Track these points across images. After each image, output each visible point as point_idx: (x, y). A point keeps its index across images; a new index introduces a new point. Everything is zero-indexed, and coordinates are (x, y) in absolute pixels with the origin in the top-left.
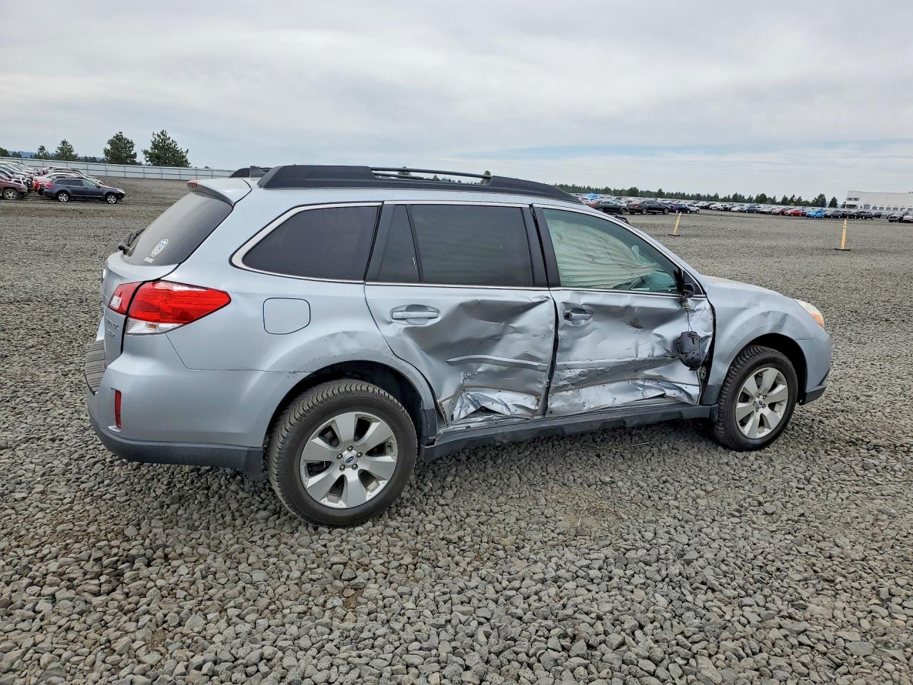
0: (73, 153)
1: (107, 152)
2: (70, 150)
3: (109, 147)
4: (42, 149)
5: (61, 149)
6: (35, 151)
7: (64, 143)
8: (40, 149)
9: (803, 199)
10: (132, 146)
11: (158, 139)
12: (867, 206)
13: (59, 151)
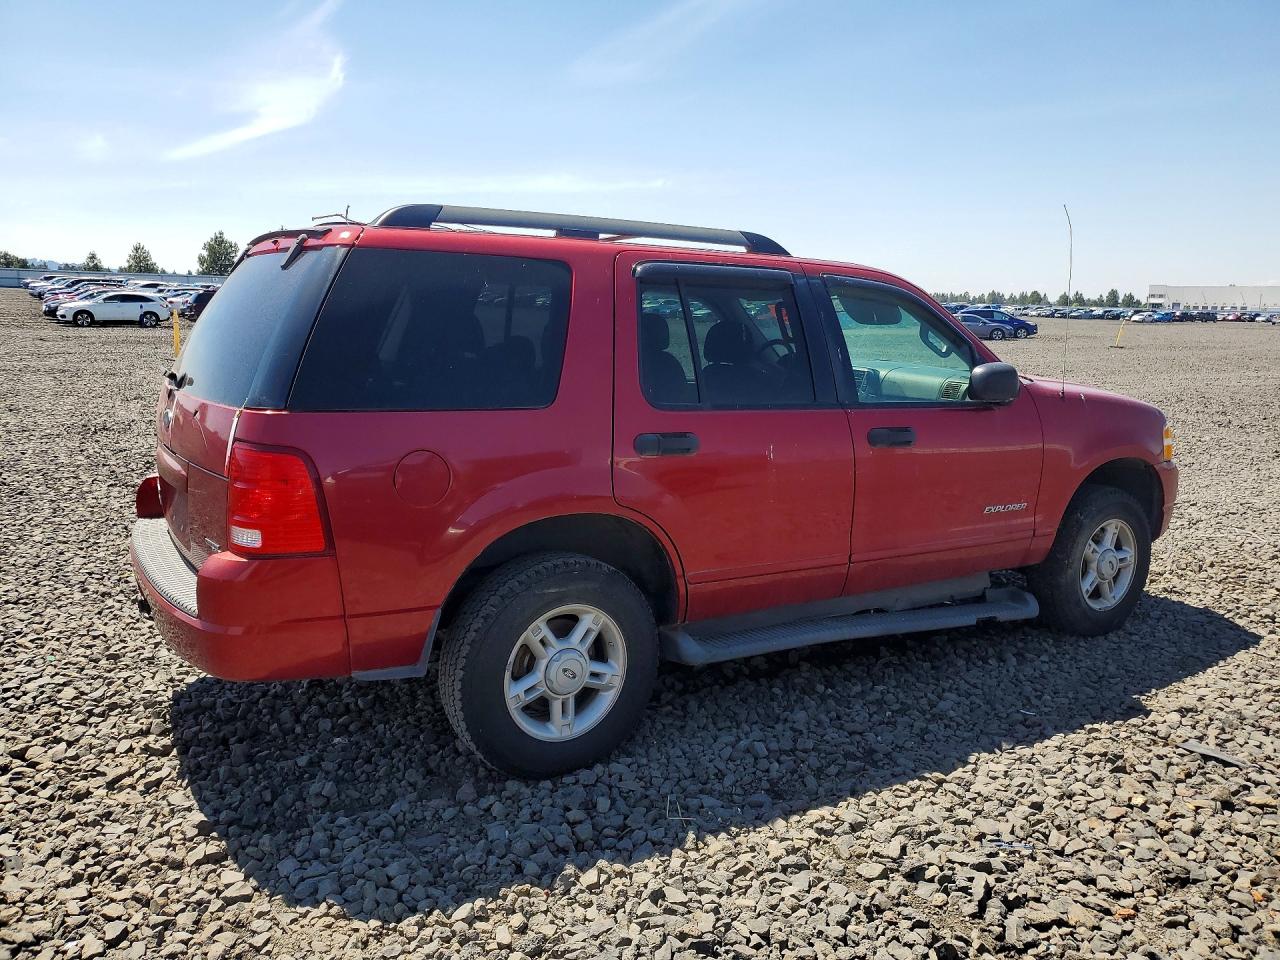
0: (150, 263)
1: (202, 261)
2: (146, 259)
4: (93, 257)
5: (135, 257)
8: (91, 258)
9: (1086, 298)
10: (235, 251)
12: (1176, 305)
13: (132, 261)
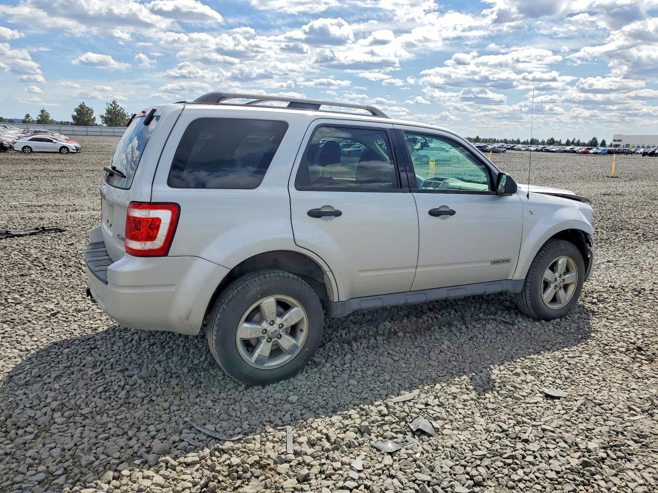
0: (50, 119)
1: (74, 118)
2: (47, 116)
3: (75, 114)
4: (28, 116)
5: (41, 116)
6: (23, 118)
7: (42, 111)
8: (26, 116)
9: (581, 141)
10: (92, 113)
11: (110, 107)
12: (628, 146)
13: (39, 118)
